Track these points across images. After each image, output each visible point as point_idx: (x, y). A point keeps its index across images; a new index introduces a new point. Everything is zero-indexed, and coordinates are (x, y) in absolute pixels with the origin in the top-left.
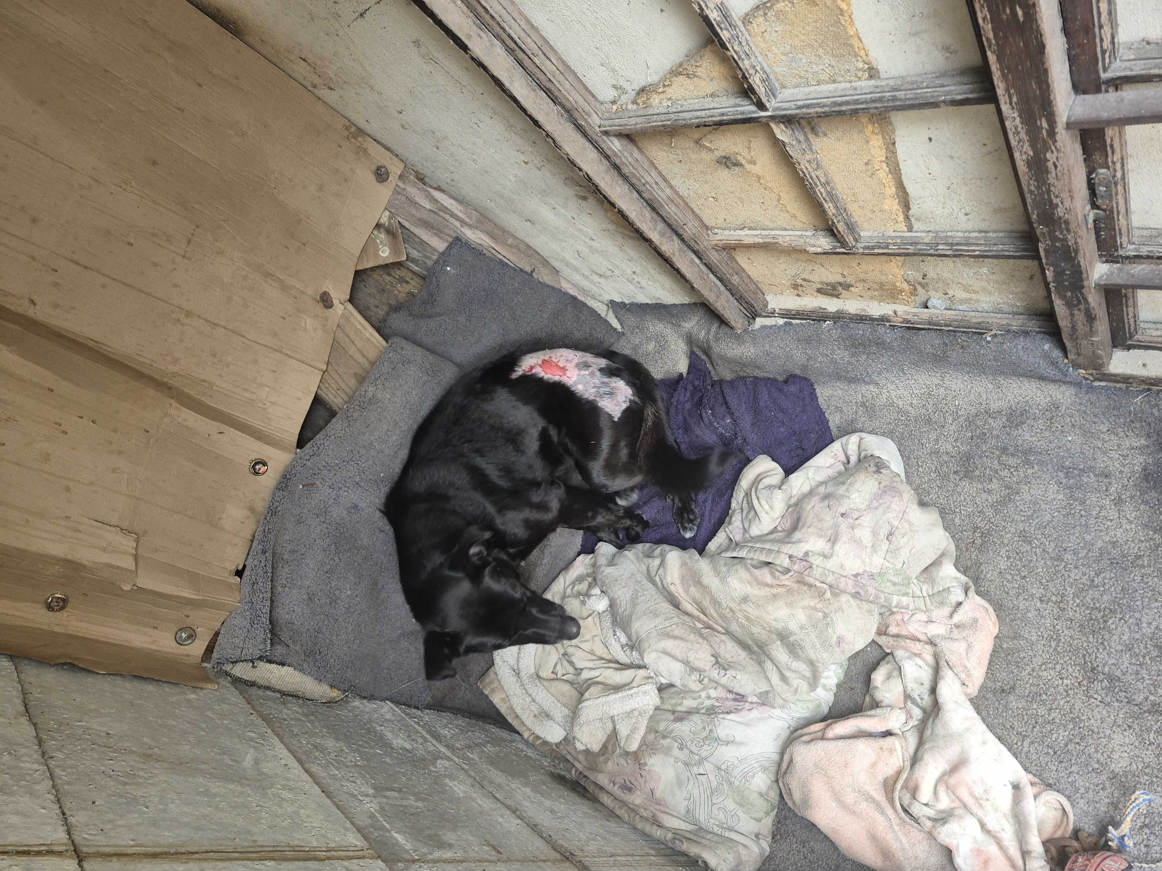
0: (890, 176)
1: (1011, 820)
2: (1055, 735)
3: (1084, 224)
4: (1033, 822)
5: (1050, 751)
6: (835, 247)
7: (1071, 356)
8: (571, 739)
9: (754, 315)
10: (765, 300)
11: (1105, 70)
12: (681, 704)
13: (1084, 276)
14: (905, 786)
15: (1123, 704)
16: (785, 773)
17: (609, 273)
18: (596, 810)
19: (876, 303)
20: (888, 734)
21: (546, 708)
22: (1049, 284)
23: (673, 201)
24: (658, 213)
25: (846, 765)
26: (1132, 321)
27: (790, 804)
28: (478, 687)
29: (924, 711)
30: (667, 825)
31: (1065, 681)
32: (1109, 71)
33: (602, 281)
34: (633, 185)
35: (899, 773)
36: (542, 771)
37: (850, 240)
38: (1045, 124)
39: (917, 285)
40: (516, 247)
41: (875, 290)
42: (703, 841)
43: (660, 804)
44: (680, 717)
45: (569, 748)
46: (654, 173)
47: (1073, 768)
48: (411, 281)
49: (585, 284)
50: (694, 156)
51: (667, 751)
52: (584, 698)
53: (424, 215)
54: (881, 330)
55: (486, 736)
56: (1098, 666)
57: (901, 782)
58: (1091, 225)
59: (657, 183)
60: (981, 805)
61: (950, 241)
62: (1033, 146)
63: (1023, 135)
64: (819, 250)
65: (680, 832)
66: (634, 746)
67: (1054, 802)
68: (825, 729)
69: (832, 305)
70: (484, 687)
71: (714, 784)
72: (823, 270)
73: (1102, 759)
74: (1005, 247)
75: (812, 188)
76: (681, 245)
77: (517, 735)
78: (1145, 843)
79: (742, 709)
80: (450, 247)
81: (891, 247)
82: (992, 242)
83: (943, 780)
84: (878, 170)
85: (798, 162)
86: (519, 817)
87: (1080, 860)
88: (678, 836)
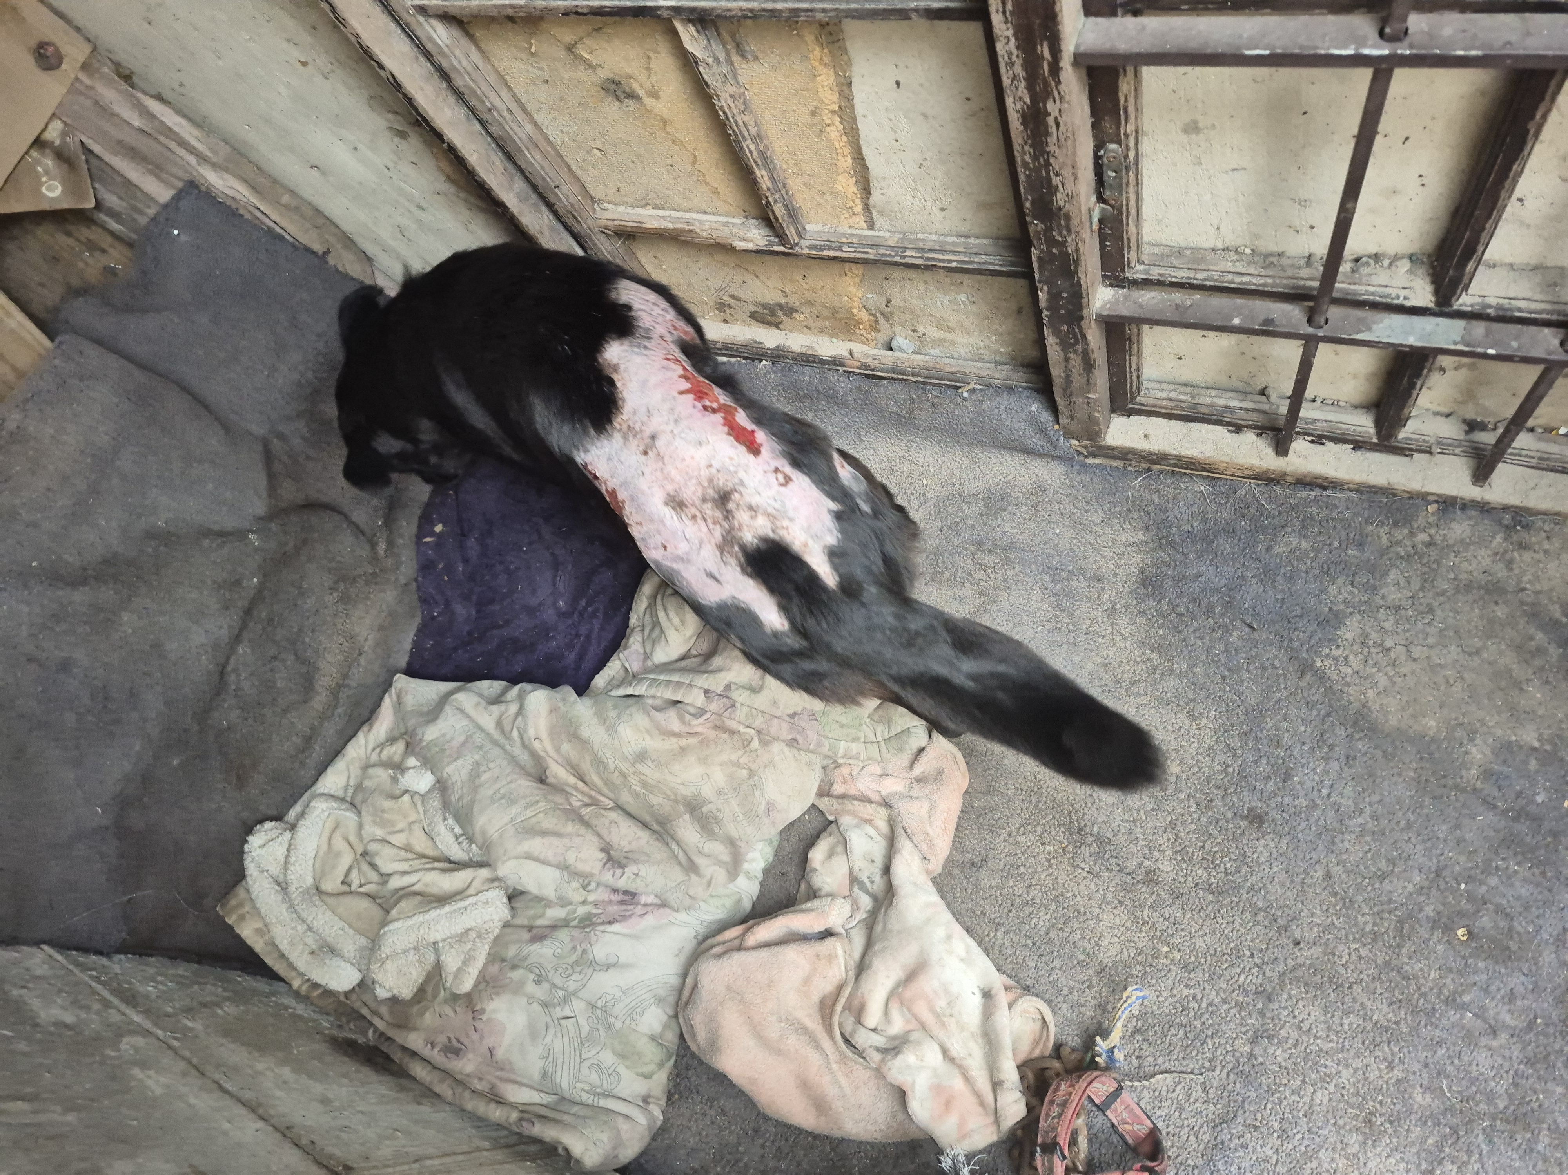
0: (845, 139)
1: (980, 1040)
2: (1034, 921)
3: (1088, 224)
4: (1007, 1041)
5: (1029, 942)
6: (771, 244)
7: (1064, 421)
8: (370, 983)
12: (542, 916)
13: (1084, 300)
14: (847, 1007)
15: (1115, 873)
16: (687, 1003)
18: (402, 1089)
19: (827, 339)
20: (827, 934)
21: (330, 940)
22: (1041, 312)
23: (537, 146)
24: (515, 163)
25: (770, 984)
26: (1135, 375)
27: (694, 1048)
28: (218, 916)
29: (875, 898)
30: (513, 1100)
31: (1048, 847)
34: (472, 110)
35: (840, 988)
36: (318, 1037)
37: (791, 232)
38: (1047, 53)
39: (878, 316)
40: (297, 210)
41: (826, 318)
42: (566, 1118)
43: (502, 1069)
44: (539, 935)
45: (367, 998)
46: (504, 93)
47: (1055, 962)
48: (111, 250)
50: (566, 76)
51: (517, 989)
52: (389, 918)
53: (130, 137)
54: (832, 376)
55: (224, 989)
56: (1087, 828)
57: (842, 1001)
58: (1095, 227)
59: (510, 111)
60: (943, 1025)
61: (921, 245)
62: (1030, 88)
63: (1018, 69)
64: (750, 246)
65: (531, 1108)
66: (467, 985)
67: (1032, 1010)
68: (744, 934)
69: (770, 338)
70: (229, 913)
71: (585, 1030)
72: (757, 282)
73: (1089, 948)
74: (990, 259)
75: (737, 141)
76: (554, 222)
77: (282, 984)
78: (1137, 1053)
79: (630, 916)
80: (178, 197)
81: (845, 248)
82: (974, 250)
83: (894, 994)
84: (829, 125)
85: (718, 96)
86: (261, 1118)
87: (1063, 1087)
88: (526, 1115)
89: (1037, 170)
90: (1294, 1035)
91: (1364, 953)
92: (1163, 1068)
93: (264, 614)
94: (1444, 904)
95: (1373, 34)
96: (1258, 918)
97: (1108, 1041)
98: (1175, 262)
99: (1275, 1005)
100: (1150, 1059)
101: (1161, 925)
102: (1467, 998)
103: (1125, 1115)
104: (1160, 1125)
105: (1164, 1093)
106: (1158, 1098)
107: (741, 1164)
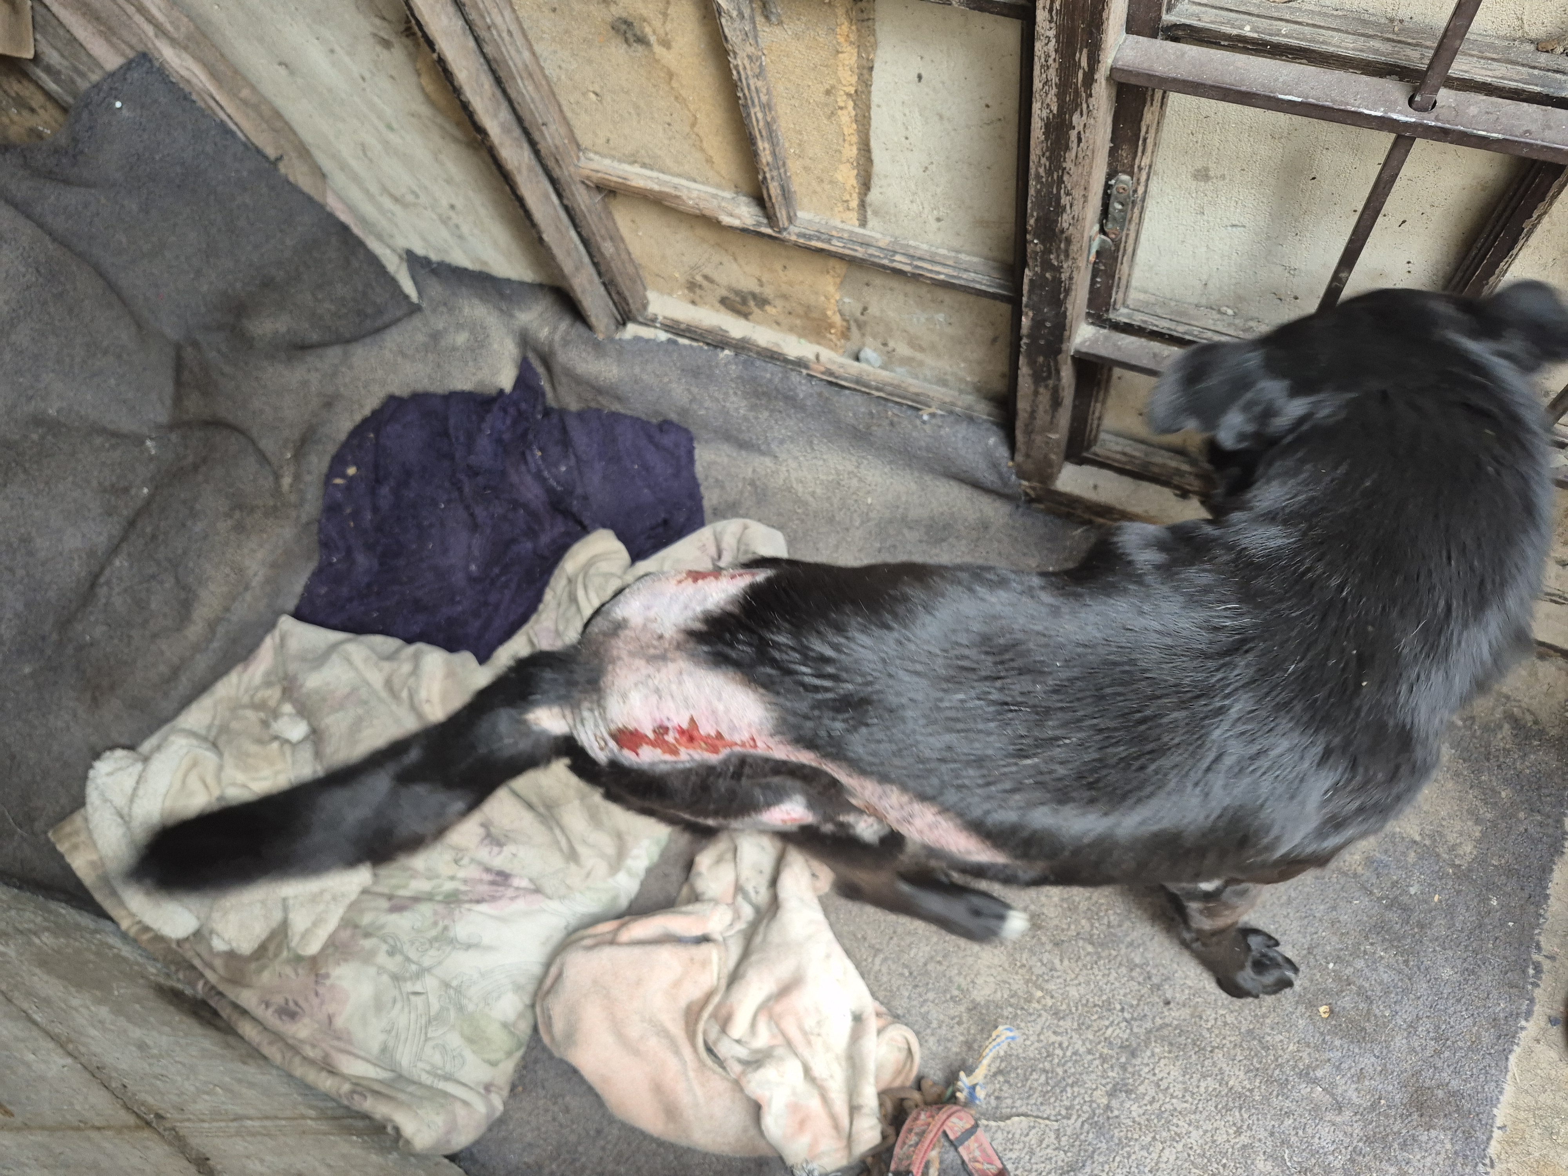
0: (855, 126)
1: (843, 1063)
2: (915, 950)
3: (1086, 253)
4: (871, 1066)
5: (905, 971)
6: (759, 224)
7: (1019, 457)
8: (207, 933)
9: (625, 317)
10: (645, 297)
11: (1169, 10)
12: (405, 887)
13: (1067, 333)
14: (714, 1016)
16: (548, 992)
17: (410, 198)
18: (227, 1046)
19: (795, 339)
20: (704, 939)
22: (1020, 339)
23: (531, 76)
24: (504, 92)
25: (639, 982)
27: (546, 1039)
28: (48, 840)
29: (757, 910)
30: (345, 1072)
32: (1174, 11)
33: (397, 209)
34: (469, 24)
35: (709, 996)
36: (141, 981)
37: (782, 215)
38: (1084, 63)
39: (852, 323)
40: (256, 107)
41: (798, 316)
42: (401, 1096)
43: (339, 1038)
44: (398, 905)
45: (201, 948)
46: (507, 13)
47: (928, 995)
48: (41, 112)
49: (368, 209)
50: (577, 6)
51: (368, 958)
54: (795, 378)
55: (45, 919)
57: (710, 1009)
58: (1092, 258)
59: (510, 33)
60: (809, 1043)
61: (911, 252)
62: (1060, 96)
63: (1053, 75)
64: (736, 223)
65: (365, 1083)
66: (313, 948)
67: (900, 1039)
68: (617, 930)
69: (736, 328)
70: (61, 840)
71: (435, 1006)
72: (735, 266)
73: (964, 985)
74: (979, 277)
75: (746, 107)
76: (534, 162)
77: (109, 923)
78: (996, 1094)
79: (500, 898)
80: (128, 67)
81: (834, 242)
82: (964, 266)
83: (766, 1007)
84: (841, 108)
85: (735, 54)
86: (70, 1054)
87: (923, 1116)
88: (359, 1089)
89: (1049, 185)
90: (1152, 1092)
91: (1229, 1019)
92: (1021, 1110)
93: (148, 529)
94: (1312, 981)
95: (1403, 100)
96: (1134, 974)
97: (971, 1078)
98: (1159, 311)
99: (1138, 1061)
100: (1009, 1101)
101: (1039, 969)
102: (1319, 1073)
103: (977, 1154)
104: (1010, 1167)
105: (1017, 1136)
106: (1011, 1140)
107: (578, 1164)
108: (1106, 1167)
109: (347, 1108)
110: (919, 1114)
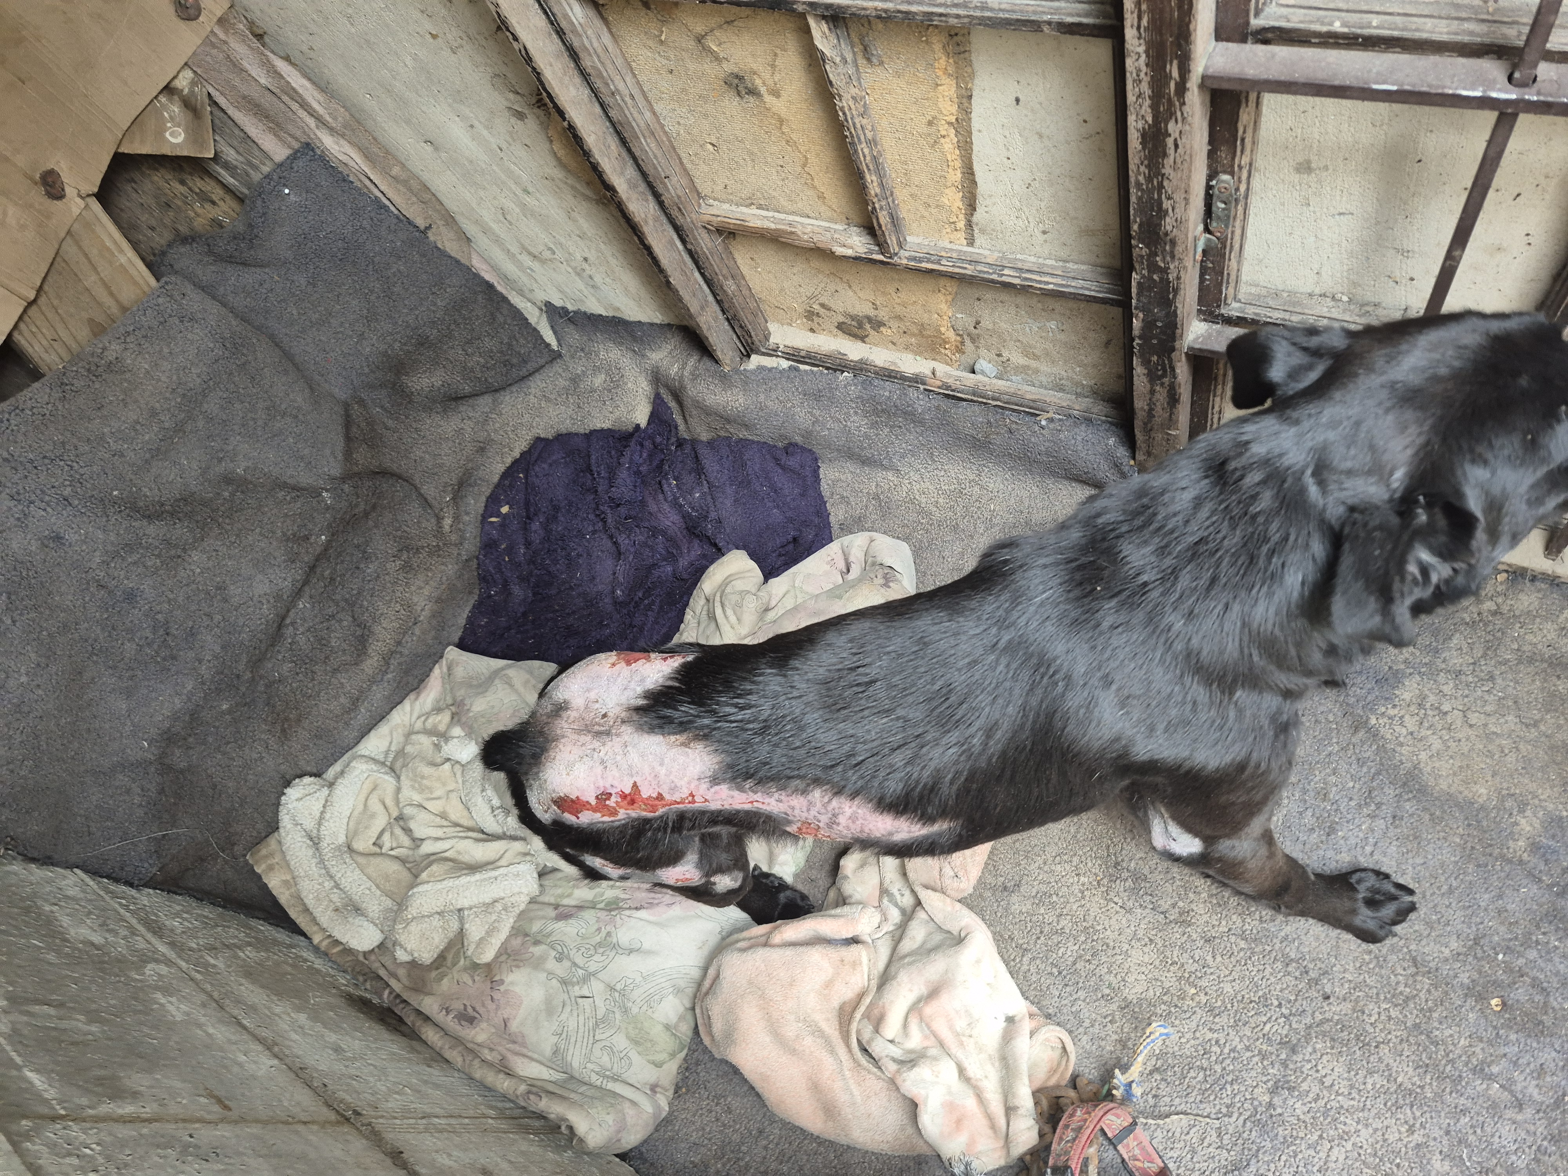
0: (957, 152)
1: (996, 1063)
2: (1062, 950)
3: (1192, 253)
4: (1024, 1067)
5: (1055, 971)
6: (870, 251)
7: (1140, 456)
8: (390, 945)
9: (748, 349)
10: (767, 329)
11: (1257, 15)
12: (569, 896)
13: (1178, 331)
14: (867, 1016)
15: (1148, 911)
16: (707, 993)
17: (546, 254)
18: (413, 1050)
19: (910, 356)
20: (854, 941)
21: (356, 898)
22: (1133, 340)
23: (653, 134)
24: (629, 151)
25: (792, 983)
26: (1216, 416)
27: (707, 1041)
28: (247, 863)
29: (903, 911)
30: (521, 1073)
31: (1082, 879)
32: (1262, 15)
33: (535, 265)
34: (595, 92)
35: (861, 996)
36: (334, 991)
37: (892, 241)
38: (1175, 74)
39: (965, 337)
40: (405, 183)
41: (913, 335)
42: (572, 1095)
43: (515, 1042)
44: (564, 914)
45: (385, 959)
46: (629, 79)
47: (1079, 993)
48: (221, 204)
49: (509, 268)
50: (692, 66)
51: (538, 964)
52: (419, 880)
53: (255, 93)
54: (912, 394)
55: (247, 936)
56: (1123, 861)
57: (862, 1009)
58: (1199, 257)
59: (632, 97)
60: (961, 1044)
61: (1020, 265)
62: (1154, 107)
63: (1145, 88)
64: (849, 252)
65: (539, 1083)
66: (488, 956)
67: (1053, 1038)
68: (770, 933)
69: (854, 351)
70: (257, 862)
71: (601, 1011)
72: (850, 292)
73: (1114, 982)
74: (1087, 284)
75: (853, 144)
76: (659, 213)
77: (302, 938)
78: (1153, 1092)
79: (657, 904)
80: (294, 157)
81: (944, 262)
82: (1072, 275)
83: (915, 1008)
84: (944, 137)
85: (840, 96)
86: (276, 1056)
87: (1079, 1113)
88: (534, 1089)
89: (1150, 192)
90: (1315, 1089)
91: (1393, 1014)
92: (1179, 1109)
93: (327, 573)
94: (1480, 972)
95: (1502, 78)
96: (1290, 969)
97: (1127, 1075)
98: (1271, 303)
99: (1299, 1058)
100: (1167, 1099)
101: (1191, 967)
102: (1495, 1069)
103: (1137, 1152)
104: (1171, 1166)
105: (1177, 1135)
106: (1171, 1138)
107: (742, 1163)
108: (1272, 1166)
109: (524, 1108)
110: (1075, 1111)
